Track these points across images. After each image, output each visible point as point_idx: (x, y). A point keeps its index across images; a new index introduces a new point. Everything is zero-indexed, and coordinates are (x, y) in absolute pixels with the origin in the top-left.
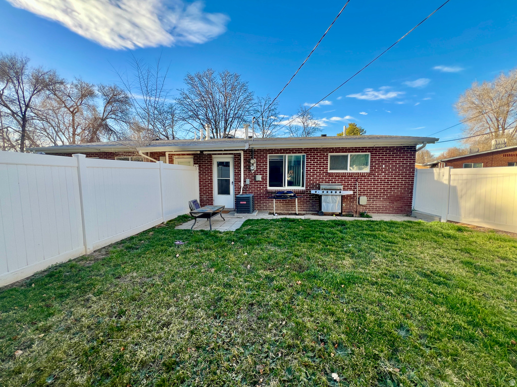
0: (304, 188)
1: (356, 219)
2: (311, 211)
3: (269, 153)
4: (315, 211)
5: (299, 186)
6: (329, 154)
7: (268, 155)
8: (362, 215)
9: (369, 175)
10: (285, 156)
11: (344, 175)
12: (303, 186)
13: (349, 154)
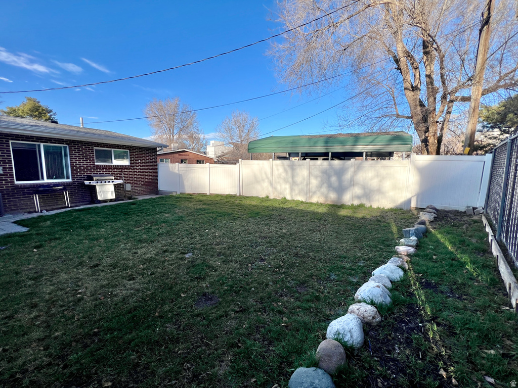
0: (70, 180)
1: (126, 201)
2: (81, 202)
3: (12, 139)
4: (85, 202)
5: (64, 178)
6: (94, 148)
7: (10, 141)
8: (130, 198)
9: (130, 167)
10: (39, 146)
11: (110, 167)
12: (68, 178)
13: (113, 150)
